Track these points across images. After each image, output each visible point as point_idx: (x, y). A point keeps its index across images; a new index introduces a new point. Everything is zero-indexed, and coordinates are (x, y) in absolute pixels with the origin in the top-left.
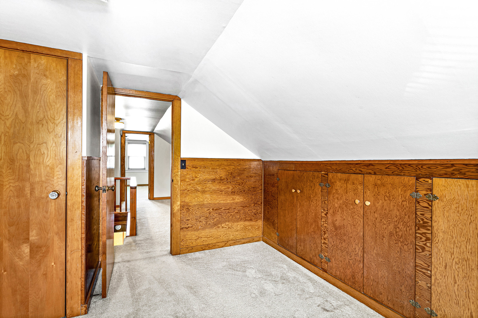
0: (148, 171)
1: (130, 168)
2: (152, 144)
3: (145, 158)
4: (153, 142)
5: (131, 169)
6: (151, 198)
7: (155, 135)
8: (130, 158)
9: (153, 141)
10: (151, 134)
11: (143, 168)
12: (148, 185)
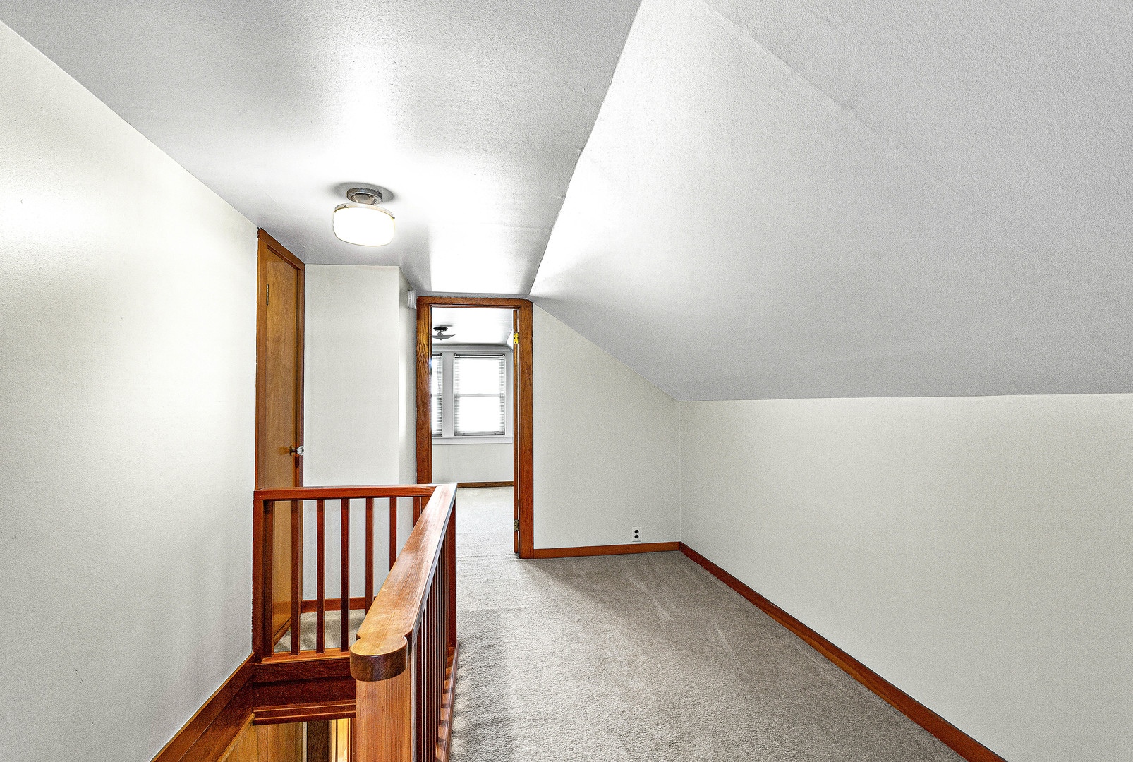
0: (512, 441)
1: (462, 429)
2: (526, 342)
3: (502, 398)
4: (529, 336)
5: (464, 434)
6: (525, 549)
7: (536, 308)
8: (461, 400)
9: (529, 332)
10: (521, 306)
11: (498, 429)
12: (512, 486)
